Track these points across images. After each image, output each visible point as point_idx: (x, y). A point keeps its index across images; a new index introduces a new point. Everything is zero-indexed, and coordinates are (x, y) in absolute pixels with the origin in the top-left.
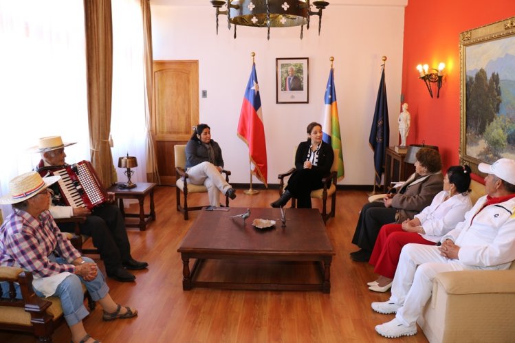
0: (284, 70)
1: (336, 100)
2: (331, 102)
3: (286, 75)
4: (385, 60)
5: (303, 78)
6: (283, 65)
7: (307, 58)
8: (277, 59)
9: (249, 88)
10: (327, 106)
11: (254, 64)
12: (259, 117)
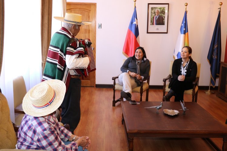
0: (153, 11)
1: (188, 31)
2: (185, 33)
3: (154, 15)
4: (221, 5)
5: (164, 17)
6: (152, 9)
7: (168, 4)
8: (149, 4)
9: (132, 23)
10: (183, 35)
11: (135, 7)
12: (138, 42)
